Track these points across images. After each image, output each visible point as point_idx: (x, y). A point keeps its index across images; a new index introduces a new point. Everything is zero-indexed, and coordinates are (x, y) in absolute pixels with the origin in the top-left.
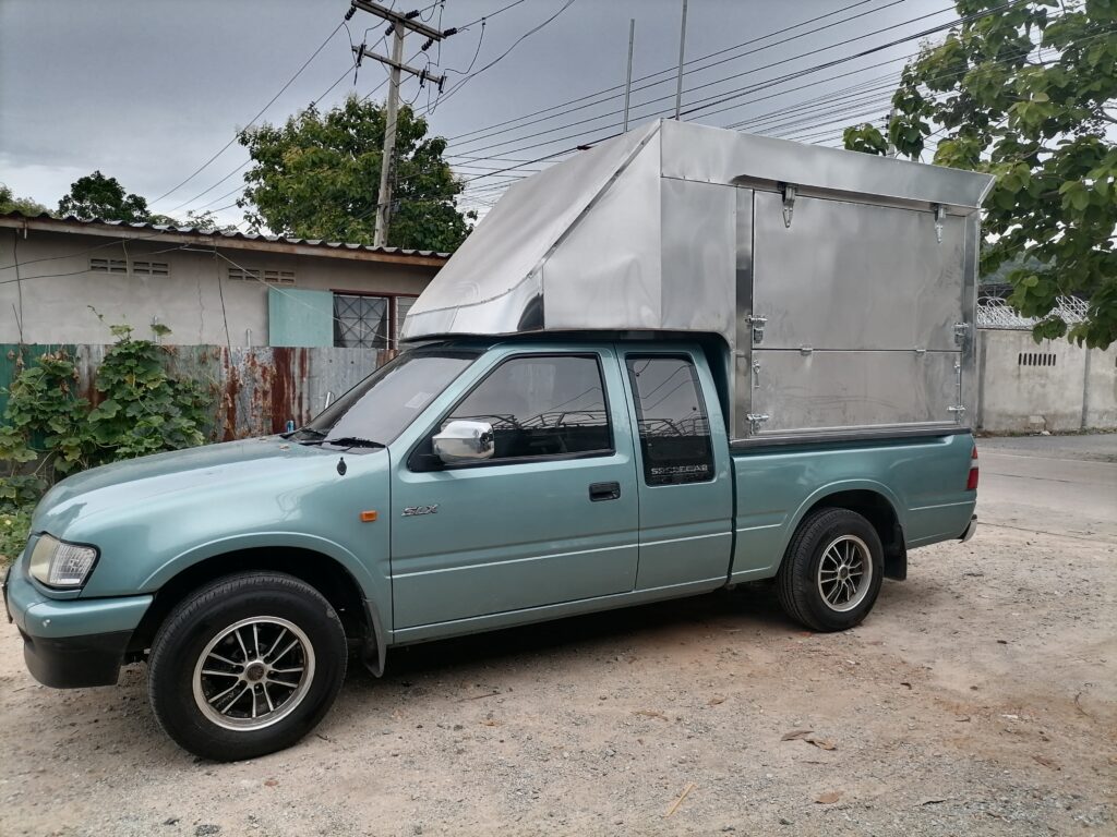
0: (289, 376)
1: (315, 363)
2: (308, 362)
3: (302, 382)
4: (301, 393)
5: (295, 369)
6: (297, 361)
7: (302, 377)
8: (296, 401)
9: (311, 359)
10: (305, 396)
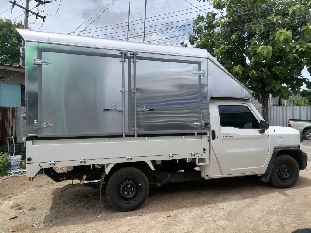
0: (7, 118)
1: (18, 113)
2: (15, 112)
3: (13, 121)
4: (12, 125)
5: (10, 115)
6: (11, 113)
7: (13, 119)
8: (10, 129)
9: (17, 111)
10: (14, 126)
